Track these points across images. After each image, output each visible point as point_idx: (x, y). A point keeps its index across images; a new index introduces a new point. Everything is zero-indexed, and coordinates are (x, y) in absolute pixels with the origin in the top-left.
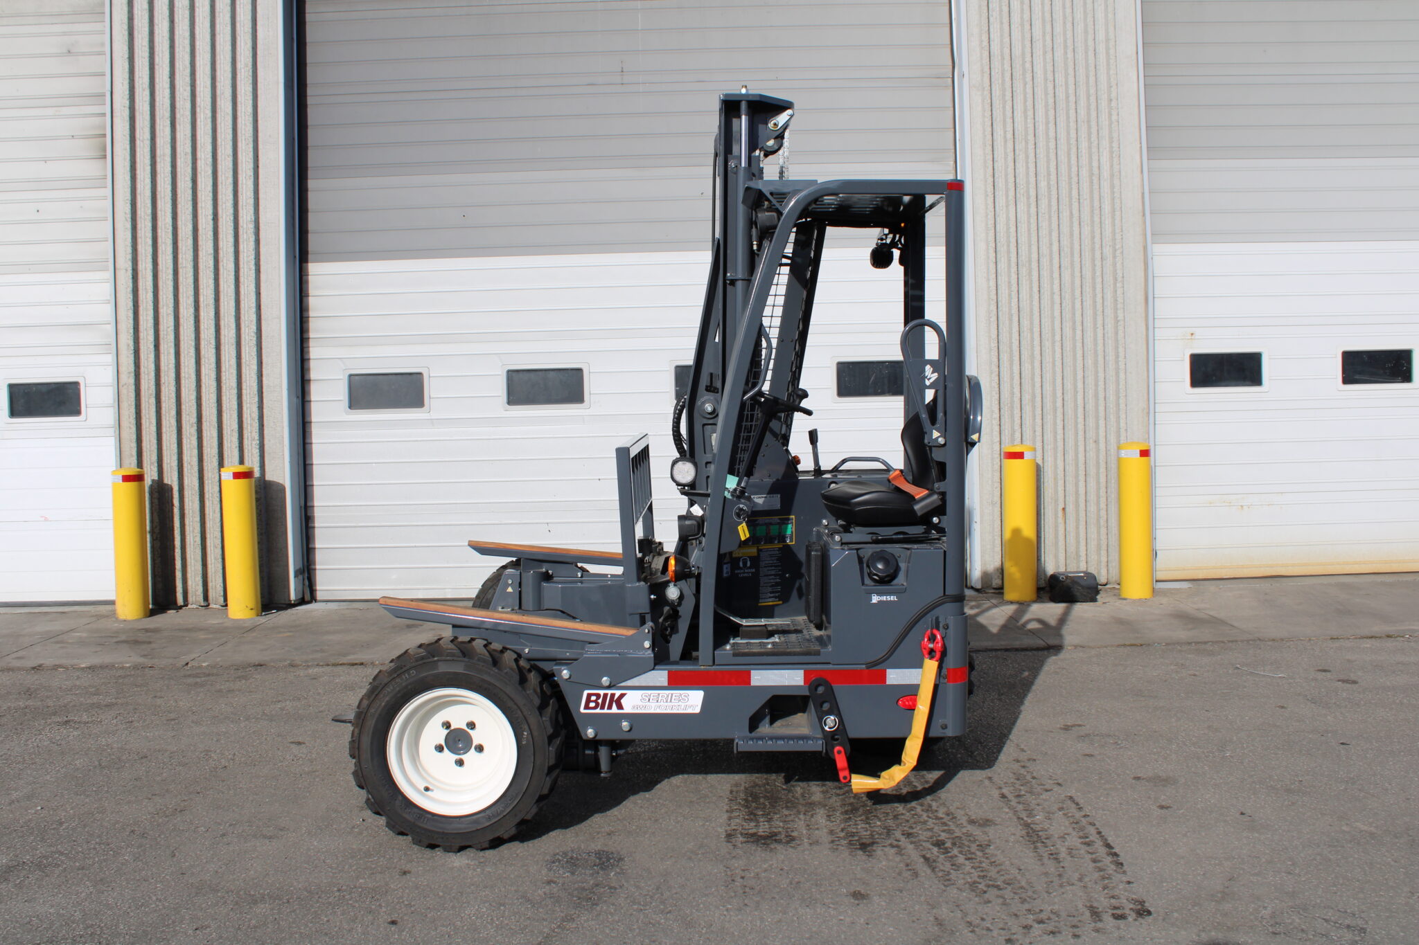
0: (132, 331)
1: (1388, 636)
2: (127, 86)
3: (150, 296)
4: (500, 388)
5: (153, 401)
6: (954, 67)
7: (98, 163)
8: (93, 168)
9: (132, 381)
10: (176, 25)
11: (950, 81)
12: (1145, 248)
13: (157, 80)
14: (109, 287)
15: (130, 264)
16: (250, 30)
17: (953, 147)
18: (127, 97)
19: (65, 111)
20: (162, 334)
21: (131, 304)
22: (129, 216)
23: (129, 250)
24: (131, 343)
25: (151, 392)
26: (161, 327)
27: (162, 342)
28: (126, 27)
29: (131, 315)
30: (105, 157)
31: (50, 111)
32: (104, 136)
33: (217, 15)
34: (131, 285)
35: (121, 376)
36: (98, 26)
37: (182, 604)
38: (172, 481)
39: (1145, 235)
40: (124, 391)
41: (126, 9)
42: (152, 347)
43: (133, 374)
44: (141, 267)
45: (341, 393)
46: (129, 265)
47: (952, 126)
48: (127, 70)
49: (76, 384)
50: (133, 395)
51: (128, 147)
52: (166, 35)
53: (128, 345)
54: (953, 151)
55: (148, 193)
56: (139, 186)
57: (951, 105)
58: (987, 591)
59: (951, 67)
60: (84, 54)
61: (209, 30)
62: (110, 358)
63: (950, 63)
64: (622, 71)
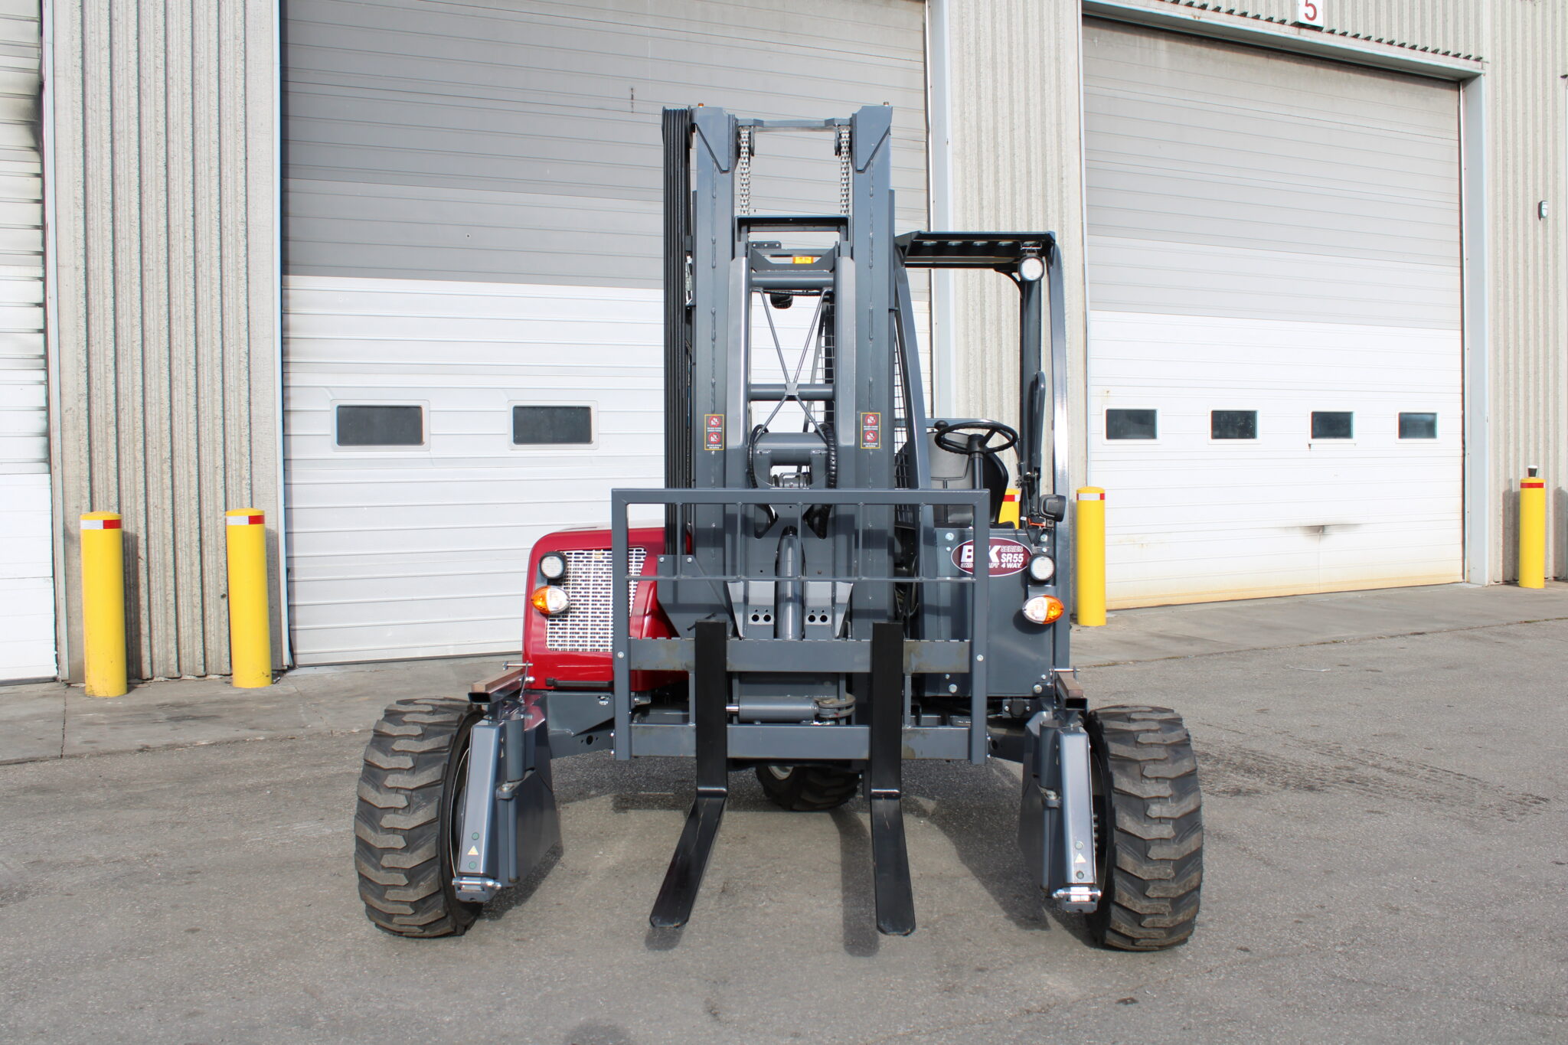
0: (84, 344)
1: (1334, 642)
2: (79, 42)
4: (506, 425)
5: (113, 430)
6: (928, 132)
9: (84, 405)
11: (924, 144)
12: (1085, 314)
15: (83, 261)
17: (925, 208)
18: (80, 55)
20: (120, 349)
21: (79, 311)
25: (109, 419)
27: (120, 359)
29: (80, 324)
34: (84, 287)
37: (150, 677)
38: (137, 528)
39: (1085, 302)
42: (109, 365)
43: (84, 397)
45: (329, 426)
46: (78, 263)
47: (924, 187)
48: (79, 21)
50: (84, 422)
55: (108, 176)
59: (924, 133)
63: (924, 128)
64: (632, 98)
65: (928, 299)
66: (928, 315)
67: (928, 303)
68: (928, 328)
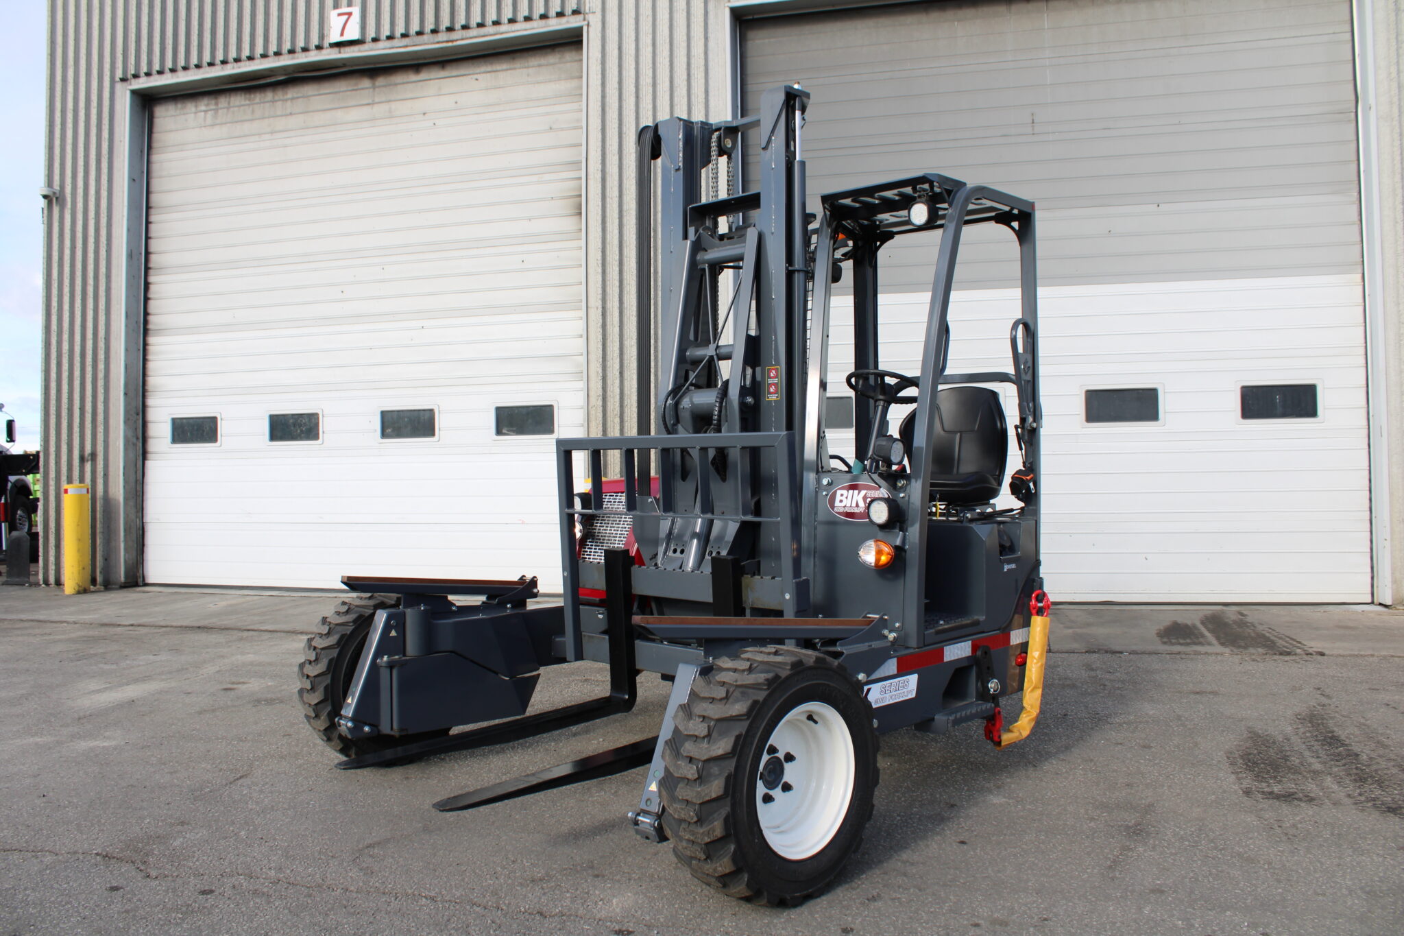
0: (601, 360)
2: (599, 153)
3: (617, 329)
5: (617, 420)
6: (1357, 101)
7: (576, 218)
8: (569, 224)
9: (600, 403)
10: (641, 100)
11: (1353, 115)
13: (624, 147)
14: (581, 324)
15: (600, 302)
16: (704, 100)
17: (1356, 178)
18: (600, 161)
19: (547, 177)
20: (626, 362)
21: (600, 337)
22: (600, 262)
23: (600, 291)
24: (600, 370)
25: (615, 413)
26: (625, 357)
27: (625, 369)
28: (600, 104)
29: (600, 346)
30: (580, 214)
31: (535, 178)
32: (580, 196)
33: (675, 89)
34: (601, 321)
35: (591, 399)
36: (575, 106)
40: (592, 412)
41: (600, 89)
42: (618, 374)
43: (601, 397)
44: (609, 305)
46: (599, 304)
47: (1355, 158)
48: (600, 139)
49: (551, 407)
50: (600, 415)
51: (600, 204)
52: (633, 108)
53: (598, 372)
54: (1357, 182)
55: (616, 242)
56: (608, 237)
57: (1354, 138)
58: (1398, 607)
59: (1354, 102)
60: (562, 129)
61: (669, 102)
62: (582, 385)
63: (1353, 97)
64: (1033, 123)
65: (1360, 271)
66: (1361, 287)
67: (1360, 275)
68: (1361, 300)
